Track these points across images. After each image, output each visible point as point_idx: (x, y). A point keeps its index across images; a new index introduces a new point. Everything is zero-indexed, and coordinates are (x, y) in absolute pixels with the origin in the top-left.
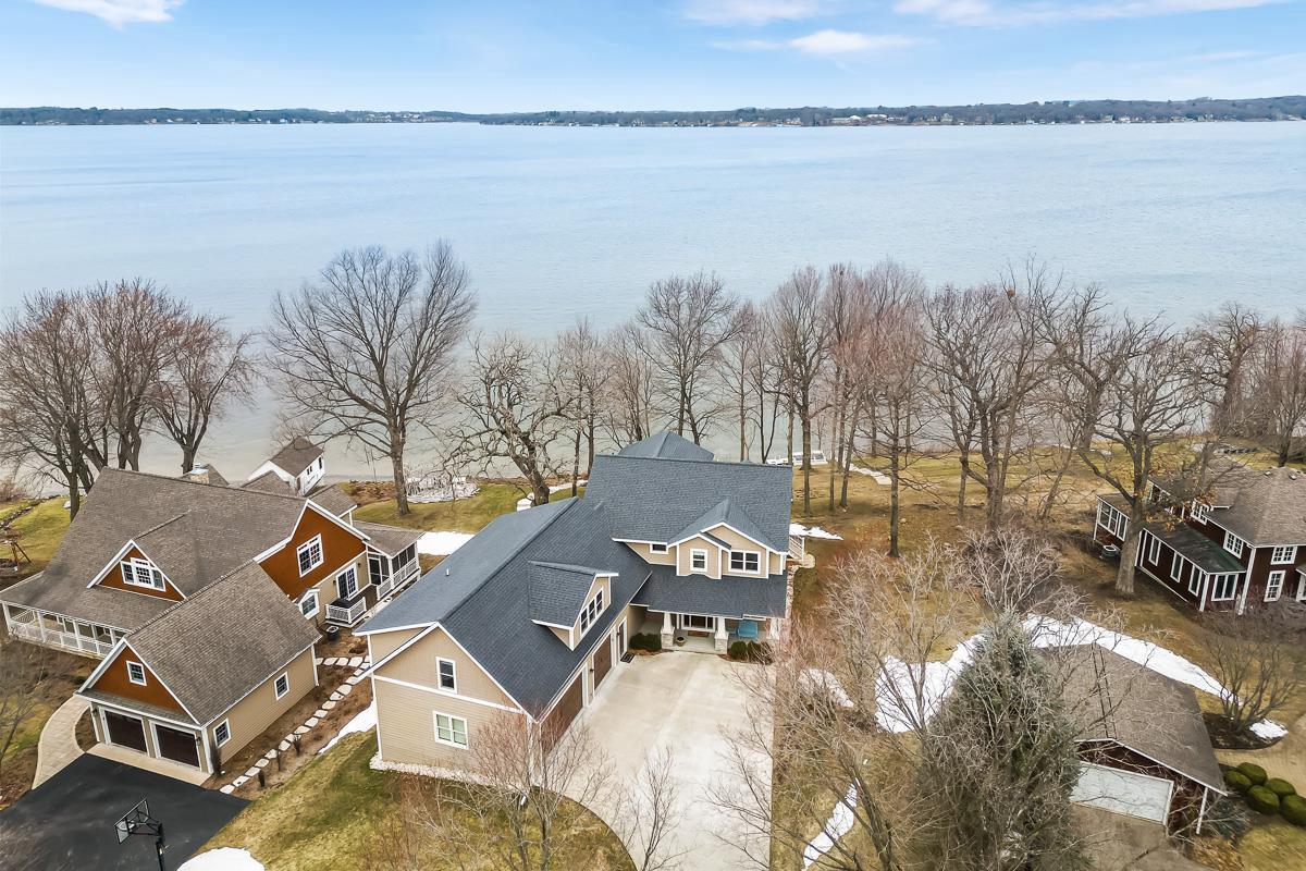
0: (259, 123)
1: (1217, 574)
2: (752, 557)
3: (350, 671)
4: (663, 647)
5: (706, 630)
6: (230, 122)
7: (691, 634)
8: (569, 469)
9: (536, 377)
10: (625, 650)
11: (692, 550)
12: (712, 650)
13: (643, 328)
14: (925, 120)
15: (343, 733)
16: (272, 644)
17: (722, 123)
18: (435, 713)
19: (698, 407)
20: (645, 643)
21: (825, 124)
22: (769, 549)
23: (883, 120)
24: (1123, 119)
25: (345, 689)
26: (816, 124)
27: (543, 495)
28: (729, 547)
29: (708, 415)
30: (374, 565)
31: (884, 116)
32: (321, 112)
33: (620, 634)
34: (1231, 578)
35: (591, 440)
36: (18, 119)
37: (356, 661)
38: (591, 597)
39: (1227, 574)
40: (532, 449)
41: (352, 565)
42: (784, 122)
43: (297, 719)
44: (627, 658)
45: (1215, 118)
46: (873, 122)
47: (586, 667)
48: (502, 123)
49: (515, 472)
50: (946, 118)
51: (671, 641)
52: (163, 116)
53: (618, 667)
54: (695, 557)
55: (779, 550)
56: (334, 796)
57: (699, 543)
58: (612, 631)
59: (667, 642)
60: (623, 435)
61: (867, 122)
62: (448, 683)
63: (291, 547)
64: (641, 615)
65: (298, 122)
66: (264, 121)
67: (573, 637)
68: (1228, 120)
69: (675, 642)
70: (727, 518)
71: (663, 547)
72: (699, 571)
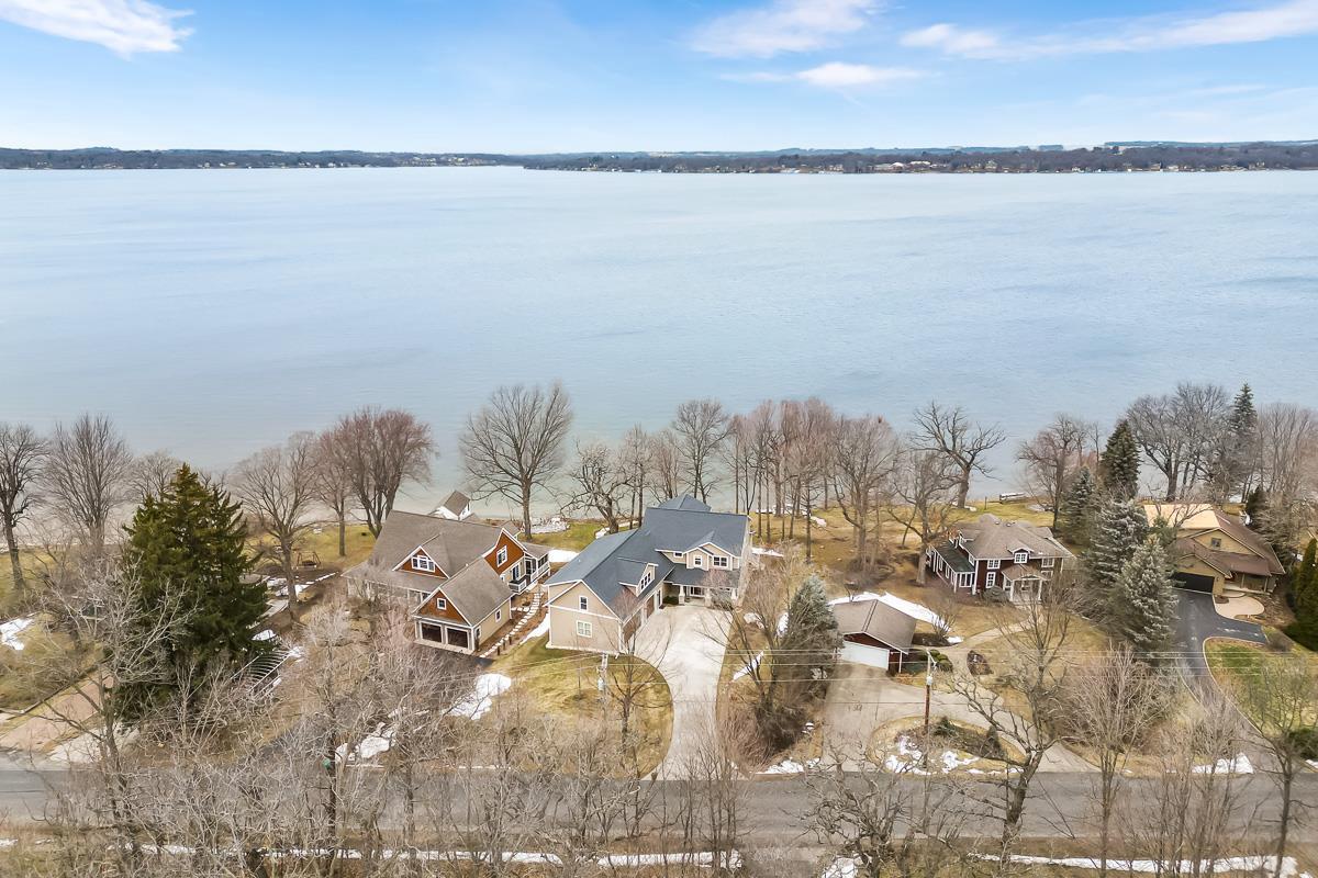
0: (308, 167)
1: (961, 574)
2: (724, 560)
3: (525, 613)
4: (680, 603)
5: (701, 596)
6: (280, 166)
7: (693, 598)
8: (628, 514)
9: (612, 460)
10: (661, 603)
11: (694, 556)
12: (703, 606)
13: (674, 432)
14: (969, 167)
15: (529, 636)
16: (495, 595)
17: (767, 169)
18: (577, 621)
19: (705, 479)
20: (670, 600)
21: (868, 172)
22: (732, 556)
23: (926, 166)
24: (1170, 168)
25: (524, 621)
26: (858, 170)
27: (615, 528)
28: (713, 554)
29: (711, 484)
30: (528, 564)
31: (927, 163)
32: (366, 154)
33: (659, 595)
34: (969, 576)
35: (641, 495)
36: (77, 163)
37: (526, 609)
38: (645, 574)
39: (966, 573)
40: (610, 504)
41: (518, 563)
42: (827, 169)
43: (505, 631)
44: (662, 607)
45: (1266, 167)
46: (917, 169)
47: (643, 607)
48: (545, 168)
49: (599, 516)
50: (991, 164)
51: (684, 600)
52: (215, 159)
53: (657, 611)
54: (696, 559)
56: (533, 657)
57: (698, 552)
58: (655, 592)
59: (681, 601)
60: (662, 494)
61: (910, 170)
62: (584, 607)
63: (495, 551)
64: (670, 588)
65: (346, 166)
66: (313, 166)
67: (638, 590)
68: (1280, 168)
70: (712, 540)
71: (680, 555)
72: (697, 566)
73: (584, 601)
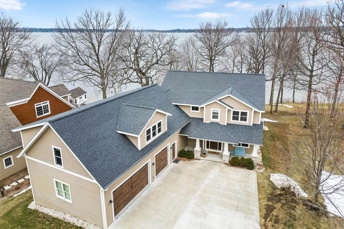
2: (244, 114)
4: (195, 157)
5: (217, 151)
7: (209, 152)
10: (176, 157)
11: (212, 109)
12: (220, 161)
18: (55, 180)
20: (186, 155)
22: (254, 109)
28: (232, 108)
33: (172, 147)
38: (154, 122)
43: (15, 178)
44: (176, 161)
47: (150, 160)
51: (200, 155)
53: (171, 165)
54: (213, 113)
55: (260, 110)
57: (215, 105)
58: (168, 144)
59: (197, 155)
62: (59, 162)
63: (31, 103)
64: (186, 141)
67: (140, 142)
69: (201, 155)
70: (232, 92)
71: (197, 109)
72: (215, 120)
73: (57, 152)
